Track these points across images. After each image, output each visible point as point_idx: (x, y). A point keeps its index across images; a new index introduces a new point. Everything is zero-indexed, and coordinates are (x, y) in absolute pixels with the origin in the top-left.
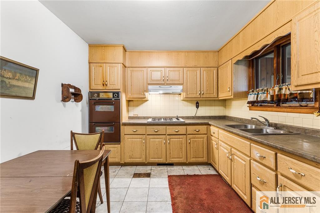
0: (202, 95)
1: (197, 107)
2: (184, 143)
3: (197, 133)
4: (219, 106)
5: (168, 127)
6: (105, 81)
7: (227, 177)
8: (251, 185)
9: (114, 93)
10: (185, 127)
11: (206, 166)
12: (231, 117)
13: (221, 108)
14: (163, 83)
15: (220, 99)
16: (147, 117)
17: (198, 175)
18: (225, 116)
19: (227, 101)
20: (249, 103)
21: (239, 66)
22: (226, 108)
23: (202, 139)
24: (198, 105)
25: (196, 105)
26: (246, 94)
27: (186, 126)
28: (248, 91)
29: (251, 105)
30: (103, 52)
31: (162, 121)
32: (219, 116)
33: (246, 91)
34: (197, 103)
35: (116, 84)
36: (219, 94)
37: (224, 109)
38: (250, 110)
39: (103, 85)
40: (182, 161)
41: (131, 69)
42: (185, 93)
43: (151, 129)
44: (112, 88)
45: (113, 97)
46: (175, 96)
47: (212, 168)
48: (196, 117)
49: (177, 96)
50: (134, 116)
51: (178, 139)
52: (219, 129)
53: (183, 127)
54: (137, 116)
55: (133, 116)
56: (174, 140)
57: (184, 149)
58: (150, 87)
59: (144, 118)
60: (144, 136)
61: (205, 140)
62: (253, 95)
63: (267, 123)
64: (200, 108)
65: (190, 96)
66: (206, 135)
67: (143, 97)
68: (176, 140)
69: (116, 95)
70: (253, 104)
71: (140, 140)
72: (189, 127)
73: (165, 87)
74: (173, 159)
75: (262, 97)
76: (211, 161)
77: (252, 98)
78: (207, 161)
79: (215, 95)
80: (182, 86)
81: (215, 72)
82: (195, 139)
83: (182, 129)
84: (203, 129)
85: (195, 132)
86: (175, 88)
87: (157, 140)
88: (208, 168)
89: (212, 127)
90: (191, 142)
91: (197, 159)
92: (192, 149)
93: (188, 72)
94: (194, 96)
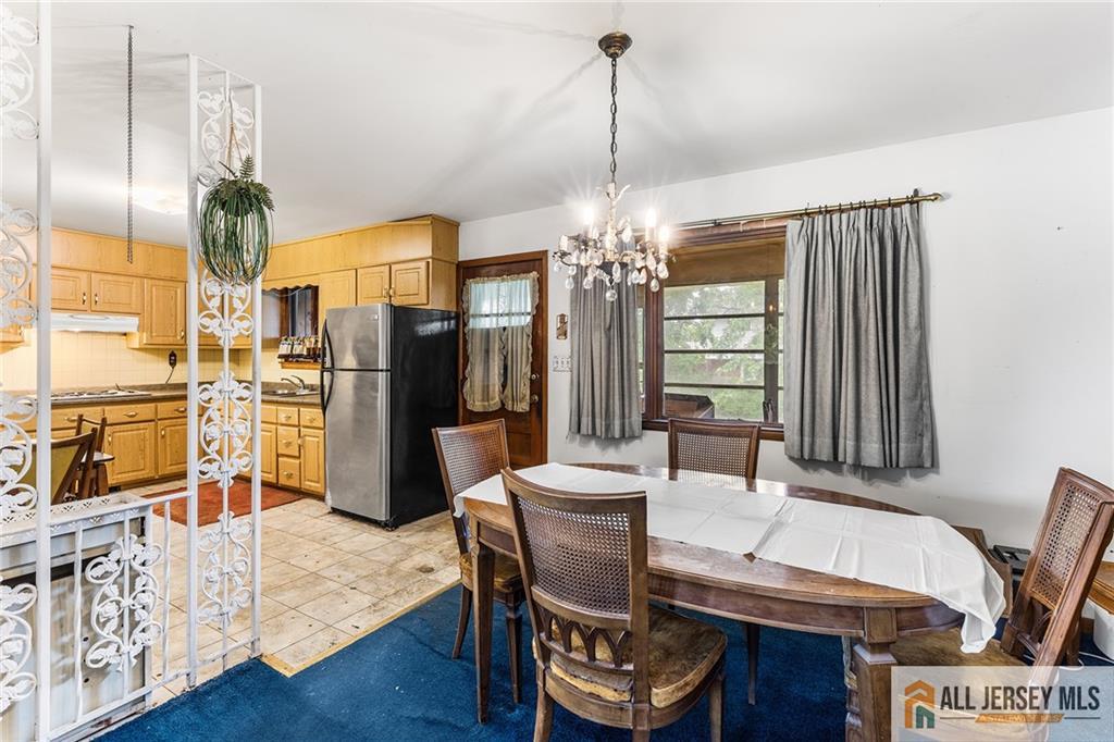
1: (173, 364)
2: (150, 439)
3: (181, 415)
5: (107, 407)
8: (278, 456)
10: (153, 405)
14: (83, 307)
19: (241, 353)
20: (280, 357)
21: (267, 296)
22: (238, 364)
24: (175, 360)
25: (170, 360)
26: (276, 343)
27: (154, 402)
28: (278, 336)
29: (283, 360)
31: (85, 396)
33: (275, 338)
34: (171, 356)
38: (282, 368)
40: (146, 476)
42: (145, 334)
46: (109, 337)
48: (170, 385)
49: (117, 337)
51: (135, 432)
53: (149, 405)
57: (149, 452)
62: (286, 346)
63: (301, 385)
64: (178, 365)
65: (160, 340)
68: (130, 433)
70: (287, 359)
72: (163, 404)
73: (88, 317)
74: (119, 476)
75: (298, 349)
77: (284, 349)
80: (136, 318)
82: (177, 427)
83: (143, 410)
85: (177, 414)
86: (115, 321)
90: (168, 435)
92: (168, 448)
93: (154, 289)
94: (171, 340)
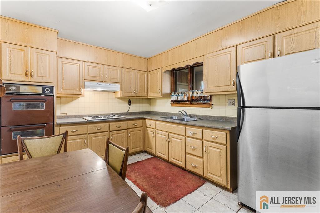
0: (136, 93)
1: (130, 104)
2: (125, 137)
3: (136, 127)
4: (146, 103)
5: (111, 124)
6: (29, 70)
7: (164, 156)
9: (44, 87)
11: (141, 154)
12: (156, 112)
13: (148, 105)
14: (102, 80)
15: (149, 98)
16: (80, 115)
17: (140, 161)
18: (150, 112)
20: (172, 101)
21: (166, 74)
23: (139, 131)
24: (130, 103)
25: (129, 103)
26: (170, 95)
27: (126, 121)
29: (172, 103)
30: (26, 33)
31: (103, 118)
32: (146, 112)
33: (169, 93)
34: (129, 101)
35: (48, 76)
36: (149, 93)
37: (150, 106)
38: (172, 106)
39: (27, 75)
41: (63, 60)
42: (122, 91)
43: (93, 128)
44: (41, 81)
45: (44, 92)
46: (109, 93)
47: (146, 154)
48: (129, 113)
49: (112, 93)
50: (62, 115)
51: (120, 134)
52: (155, 121)
53: (125, 122)
54: (65, 115)
55: (60, 115)
56: (117, 135)
57: (125, 143)
58: (87, 83)
59: (76, 117)
60: (85, 135)
61: (141, 132)
62: (175, 96)
63: (185, 114)
65: (126, 94)
66: (142, 128)
67: (78, 93)
68: (118, 135)
69: (47, 90)
70: (176, 102)
71: (81, 140)
72: (129, 122)
73: (103, 84)
75: (181, 97)
76: (147, 148)
77: (174, 98)
78: (143, 149)
79: (145, 94)
80: (119, 85)
81: (146, 75)
82: (134, 132)
83: (123, 125)
84: (140, 122)
85: (134, 126)
86: (113, 86)
87: (100, 138)
88: (144, 155)
89: (147, 121)
90: (131, 135)
91: (135, 149)
92: (131, 141)
93: (125, 73)
94: (130, 94)
